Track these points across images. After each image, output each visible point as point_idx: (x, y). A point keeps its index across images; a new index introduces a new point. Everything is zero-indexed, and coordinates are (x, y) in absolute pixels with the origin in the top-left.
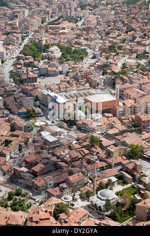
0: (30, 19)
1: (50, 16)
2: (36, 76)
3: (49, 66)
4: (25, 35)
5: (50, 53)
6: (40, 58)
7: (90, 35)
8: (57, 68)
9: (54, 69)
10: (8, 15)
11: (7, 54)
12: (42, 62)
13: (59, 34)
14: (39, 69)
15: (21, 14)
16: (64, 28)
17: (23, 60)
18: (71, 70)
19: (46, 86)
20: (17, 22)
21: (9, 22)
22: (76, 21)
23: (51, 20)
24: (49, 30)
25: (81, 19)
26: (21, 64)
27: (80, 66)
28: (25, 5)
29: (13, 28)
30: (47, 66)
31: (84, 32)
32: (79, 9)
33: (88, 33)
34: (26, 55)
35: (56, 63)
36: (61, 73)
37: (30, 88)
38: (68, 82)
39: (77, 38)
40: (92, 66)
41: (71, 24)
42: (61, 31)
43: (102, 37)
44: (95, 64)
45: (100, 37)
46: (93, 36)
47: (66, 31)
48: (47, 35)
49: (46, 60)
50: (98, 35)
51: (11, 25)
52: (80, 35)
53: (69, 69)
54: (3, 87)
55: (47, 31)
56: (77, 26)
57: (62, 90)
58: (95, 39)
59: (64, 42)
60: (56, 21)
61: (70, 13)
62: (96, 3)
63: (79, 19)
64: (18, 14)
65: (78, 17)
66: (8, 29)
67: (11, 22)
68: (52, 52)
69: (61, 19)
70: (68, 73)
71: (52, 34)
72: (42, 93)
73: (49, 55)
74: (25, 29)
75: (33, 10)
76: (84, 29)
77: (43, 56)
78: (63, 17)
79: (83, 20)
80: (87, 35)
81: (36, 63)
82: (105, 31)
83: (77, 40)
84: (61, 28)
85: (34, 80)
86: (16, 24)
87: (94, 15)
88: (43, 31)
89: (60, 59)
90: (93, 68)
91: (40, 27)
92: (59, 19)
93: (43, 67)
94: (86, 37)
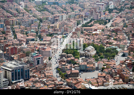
0: (68, 23)
1: (83, 19)
2: (78, 71)
3: (88, 63)
4: (65, 36)
5: (87, 52)
6: (79, 56)
7: (118, 36)
8: (94, 65)
9: (92, 65)
10: (50, 19)
11: (52, 53)
12: (80, 59)
13: (93, 35)
14: (80, 66)
15: (60, 18)
16: (96, 30)
17: (66, 57)
18: (105, 67)
19: (86, 79)
20: (57, 24)
21: (51, 25)
22: (106, 23)
23: (85, 22)
24: (84, 32)
25: (109, 21)
26: (64, 62)
27: (113, 63)
28: (62, 10)
29: (55, 30)
30: (86, 63)
31: (113, 33)
32: (107, 12)
33: (117, 34)
34: (67, 53)
35: (93, 60)
36: (97, 69)
37: (74, 82)
38: (104, 77)
39: (108, 38)
40: (123, 64)
41: (102, 26)
42: (94, 33)
43: (129, 38)
44: (125, 61)
45: (127, 37)
46: (121, 37)
47: (98, 32)
48: (82, 36)
49: (84, 58)
50: (125, 35)
51: (52, 27)
52: (110, 36)
53: (104, 65)
54: (53, 81)
55: (82, 33)
56: (106, 27)
57: (100, 84)
58: (123, 40)
59: (97, 42)
60: (88, 23)
61: (100, 16)
62: (121, 7)
63: (107, 21)
64: (58, 18)
65: (107, 20)
66: (51, 31)
67: (53, 25)
68: (88, 51)
69: (93, 21)
70: (103, 69)
71: (87, 34)
72: (85, 87)
73: (86, 53)
74: (65, 31)
75: (69, 14)
76: (113, 31)
77: (81, 54)
78: (94, 20)
79: (111, 22)
80: (116, 36)
81: (76, 60)
82: (131, 32)
83: (108, 40)
84: (93, 30)
85: (76, 75)
86: (56, 27)
87: (121, 17)
88: (80, 32)
89: (95, 56)
90: (124, 65)
91: (77, 30)
92: (91, 21)
93: (83, 64)
94: (115, 38)
